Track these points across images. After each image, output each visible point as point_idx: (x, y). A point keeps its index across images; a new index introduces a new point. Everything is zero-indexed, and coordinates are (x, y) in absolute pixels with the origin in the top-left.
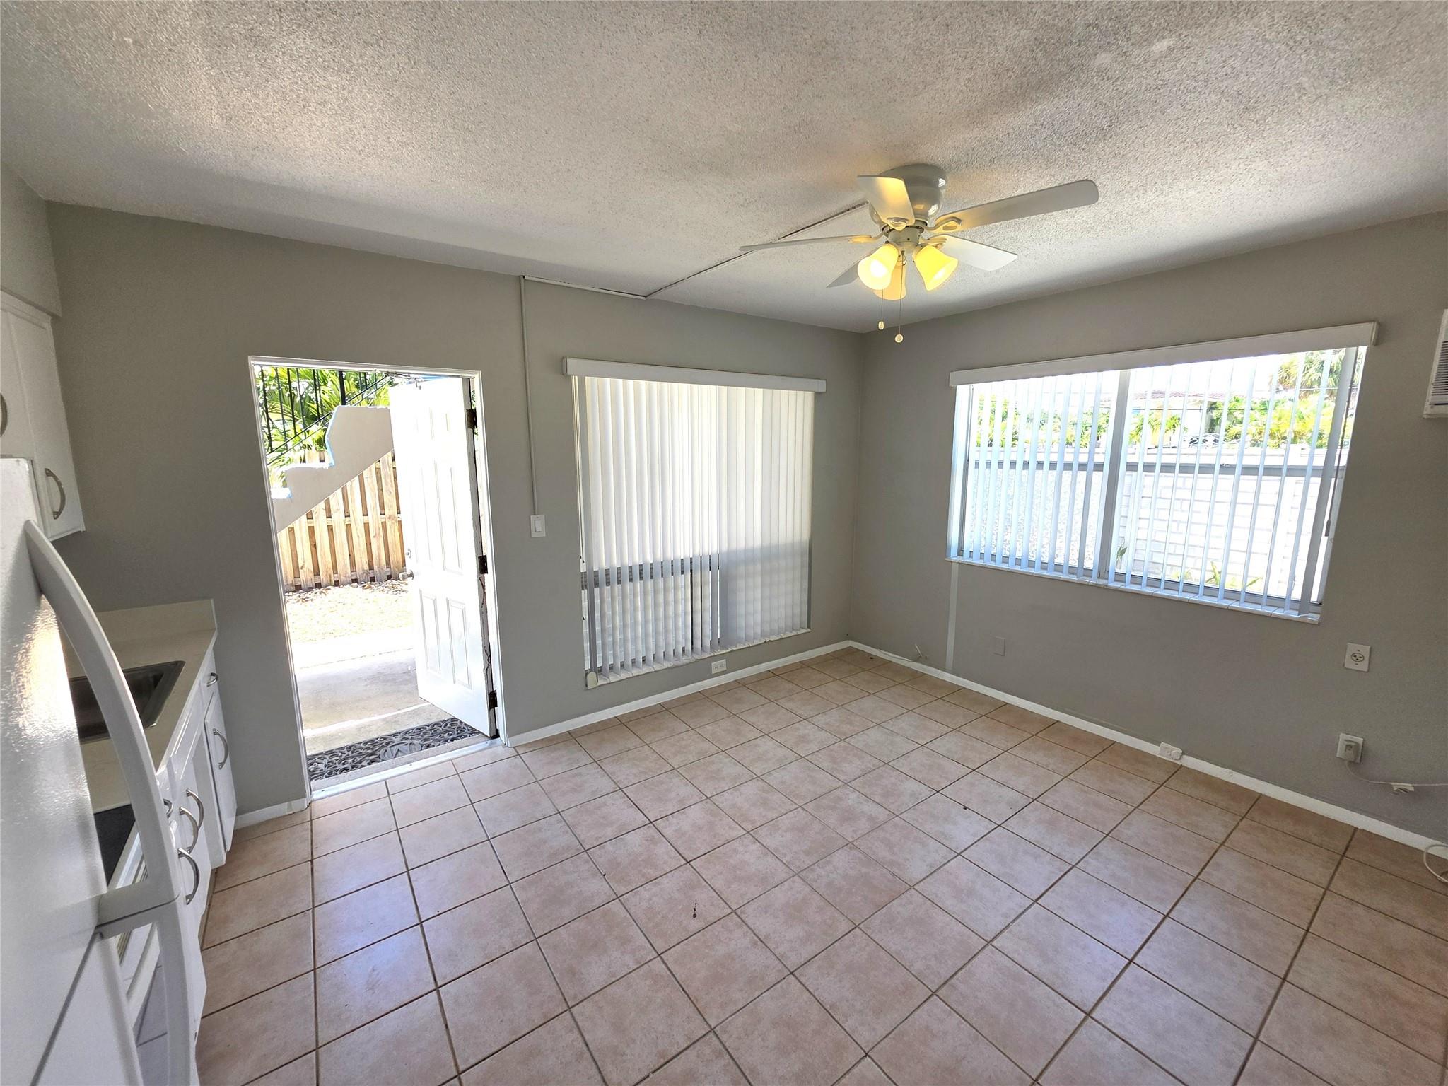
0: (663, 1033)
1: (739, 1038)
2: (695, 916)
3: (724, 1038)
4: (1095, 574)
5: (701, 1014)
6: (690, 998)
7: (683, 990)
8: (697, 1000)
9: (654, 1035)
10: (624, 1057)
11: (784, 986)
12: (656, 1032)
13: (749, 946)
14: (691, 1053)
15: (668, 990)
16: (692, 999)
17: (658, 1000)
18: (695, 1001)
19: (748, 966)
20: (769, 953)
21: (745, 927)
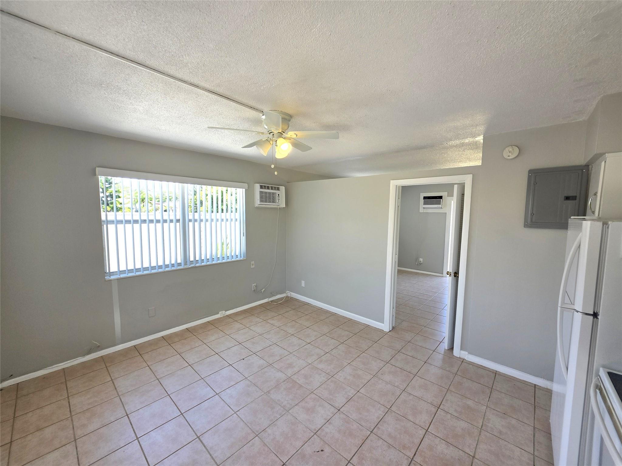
0: (381, 449)
1: (370, 423)
2: (322, 451)
3: (372, 428)
4: (182, 264)
5: (368, 437)
6: (364, 443)
7: (361, 446)
8: (363, 440)
9: (384, 452)
10: (397, 461)
11: (345, 412)
12: (382, 452)
13: (332, 425)
14: (383, 437)
15: (364, 452)
16: (363, 442)
17: (370, 455)
18: (364, 440)
19: (341, 424)
20: (333, 418)
21: (323, 428)
